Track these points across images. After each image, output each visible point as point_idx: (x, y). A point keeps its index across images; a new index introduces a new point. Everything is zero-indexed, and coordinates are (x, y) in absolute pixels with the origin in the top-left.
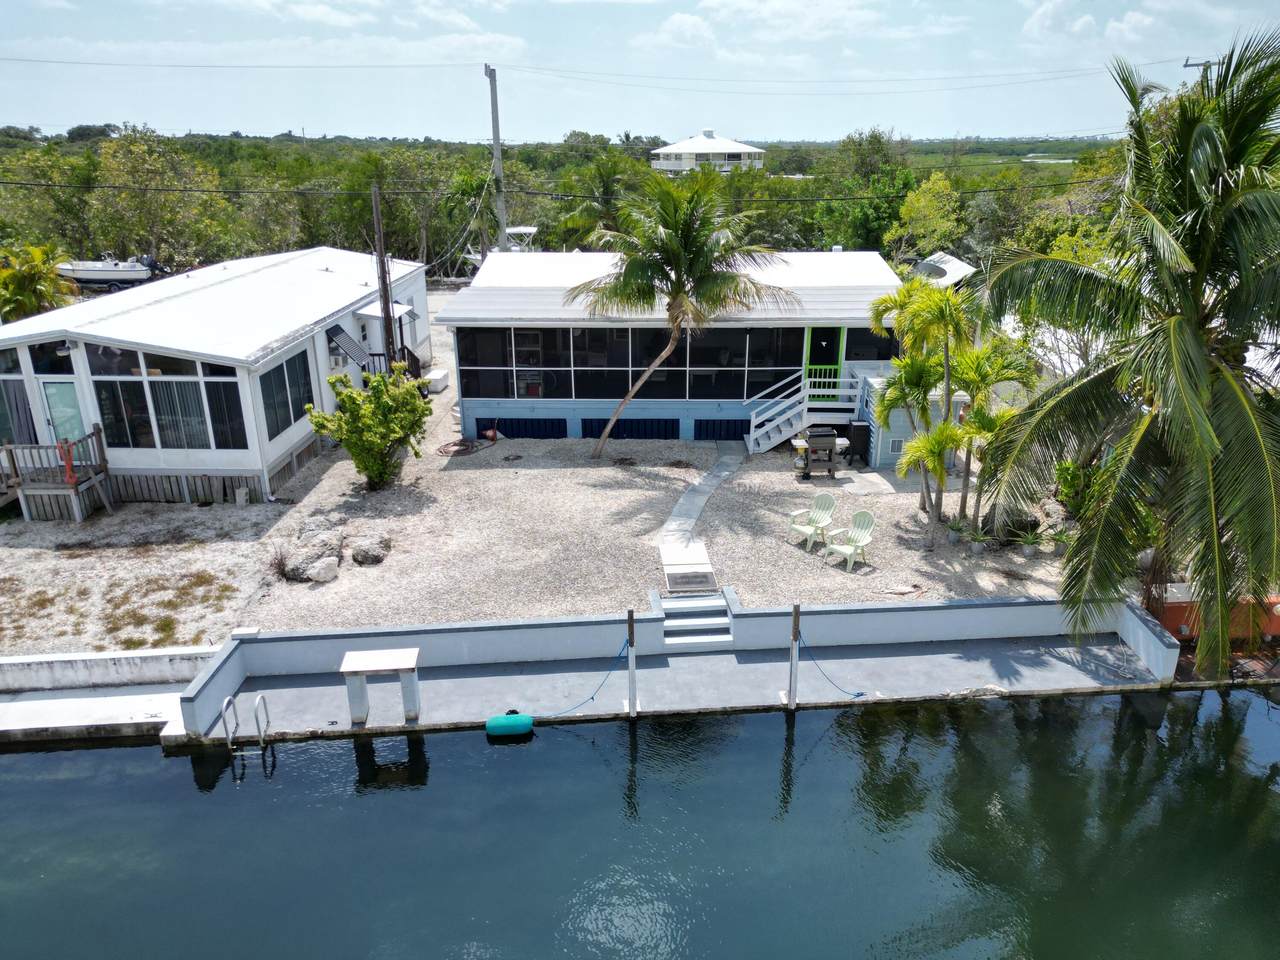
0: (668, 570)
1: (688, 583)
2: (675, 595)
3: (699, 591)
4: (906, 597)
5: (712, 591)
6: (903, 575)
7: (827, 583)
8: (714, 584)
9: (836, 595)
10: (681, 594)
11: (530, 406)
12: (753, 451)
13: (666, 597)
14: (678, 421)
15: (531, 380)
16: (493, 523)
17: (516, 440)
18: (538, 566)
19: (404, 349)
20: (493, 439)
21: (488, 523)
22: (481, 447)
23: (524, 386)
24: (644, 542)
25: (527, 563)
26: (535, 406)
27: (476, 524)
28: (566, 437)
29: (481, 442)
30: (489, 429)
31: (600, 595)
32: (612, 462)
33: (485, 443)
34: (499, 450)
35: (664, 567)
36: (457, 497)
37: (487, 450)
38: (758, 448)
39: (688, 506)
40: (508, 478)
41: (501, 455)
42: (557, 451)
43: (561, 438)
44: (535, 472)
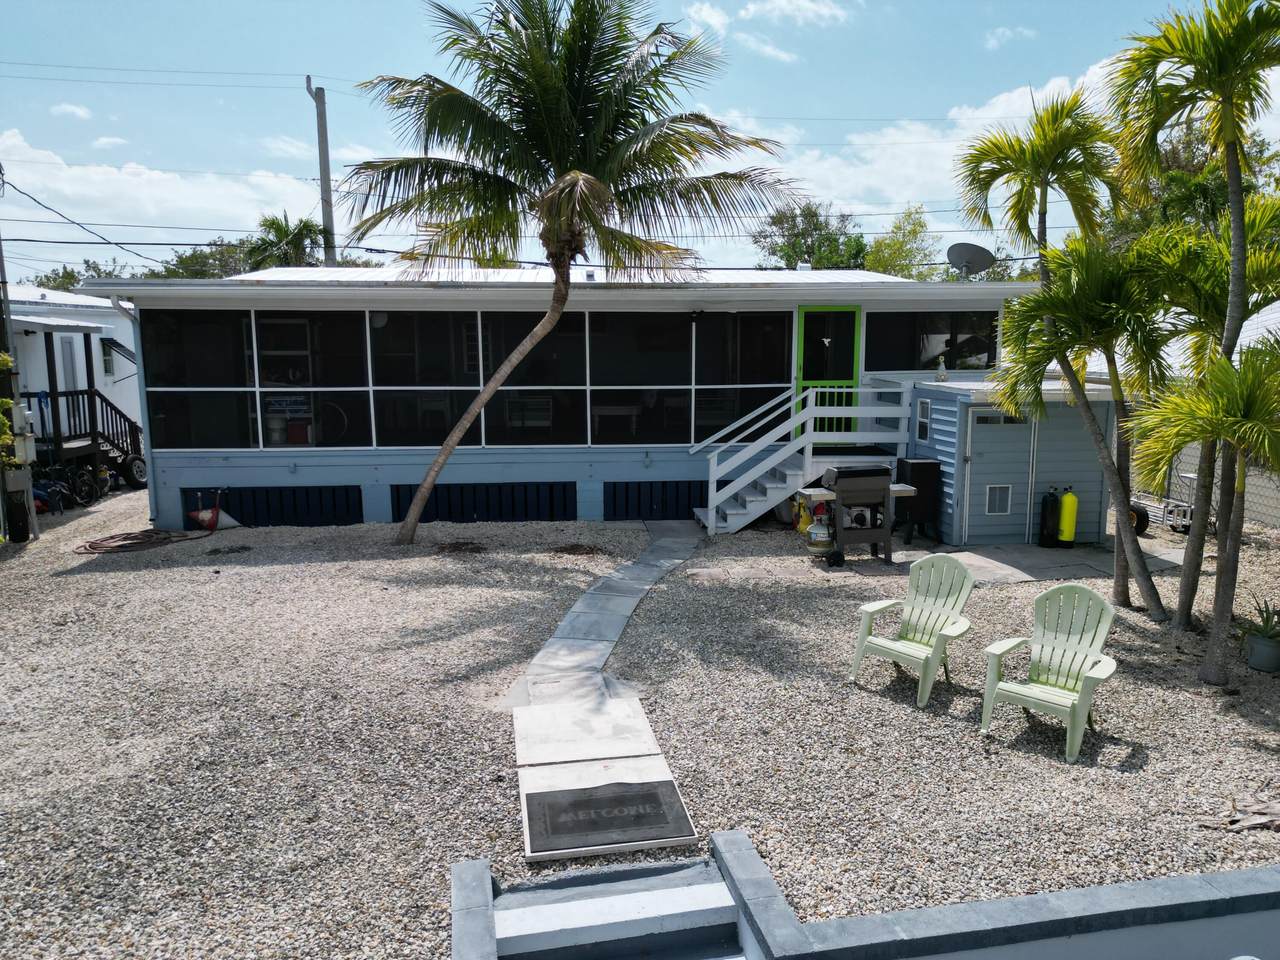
0: (532, 782)
1: (594, 825)
2: (550, 875)
3: (634, 855)
5: (676, 850)
8: (682, 825)
10: (573, 871)
11: (291, 462)
12: (717, 527)
13: (513, 889)
14: (573, 484)
15: (291, 411)
16: (70, 672)
17: (261, 529)
18: (100, 789)
19: (92, 393)
20: (212, 527)
21: (58, 672)
22: (185, 538)
23: (276, 424)
24: (471, 702)
25: (68, 784)
26: (298, 461)
27: (20, 677)
28: (362, 522)
29: (189, 533)
30: (205, 508)
31: (262, 897)
32: (435, 549)
33: (197, 533)
34: (210, 542)
35: (521, 771)
36: (35, 620)
37: (187, 544)
38: (724, 525)
39: (594, 617)
40: (192, 582)
41: (209, 548)
42: (333, 539)
43: (351, 524)
44: (262, 570)
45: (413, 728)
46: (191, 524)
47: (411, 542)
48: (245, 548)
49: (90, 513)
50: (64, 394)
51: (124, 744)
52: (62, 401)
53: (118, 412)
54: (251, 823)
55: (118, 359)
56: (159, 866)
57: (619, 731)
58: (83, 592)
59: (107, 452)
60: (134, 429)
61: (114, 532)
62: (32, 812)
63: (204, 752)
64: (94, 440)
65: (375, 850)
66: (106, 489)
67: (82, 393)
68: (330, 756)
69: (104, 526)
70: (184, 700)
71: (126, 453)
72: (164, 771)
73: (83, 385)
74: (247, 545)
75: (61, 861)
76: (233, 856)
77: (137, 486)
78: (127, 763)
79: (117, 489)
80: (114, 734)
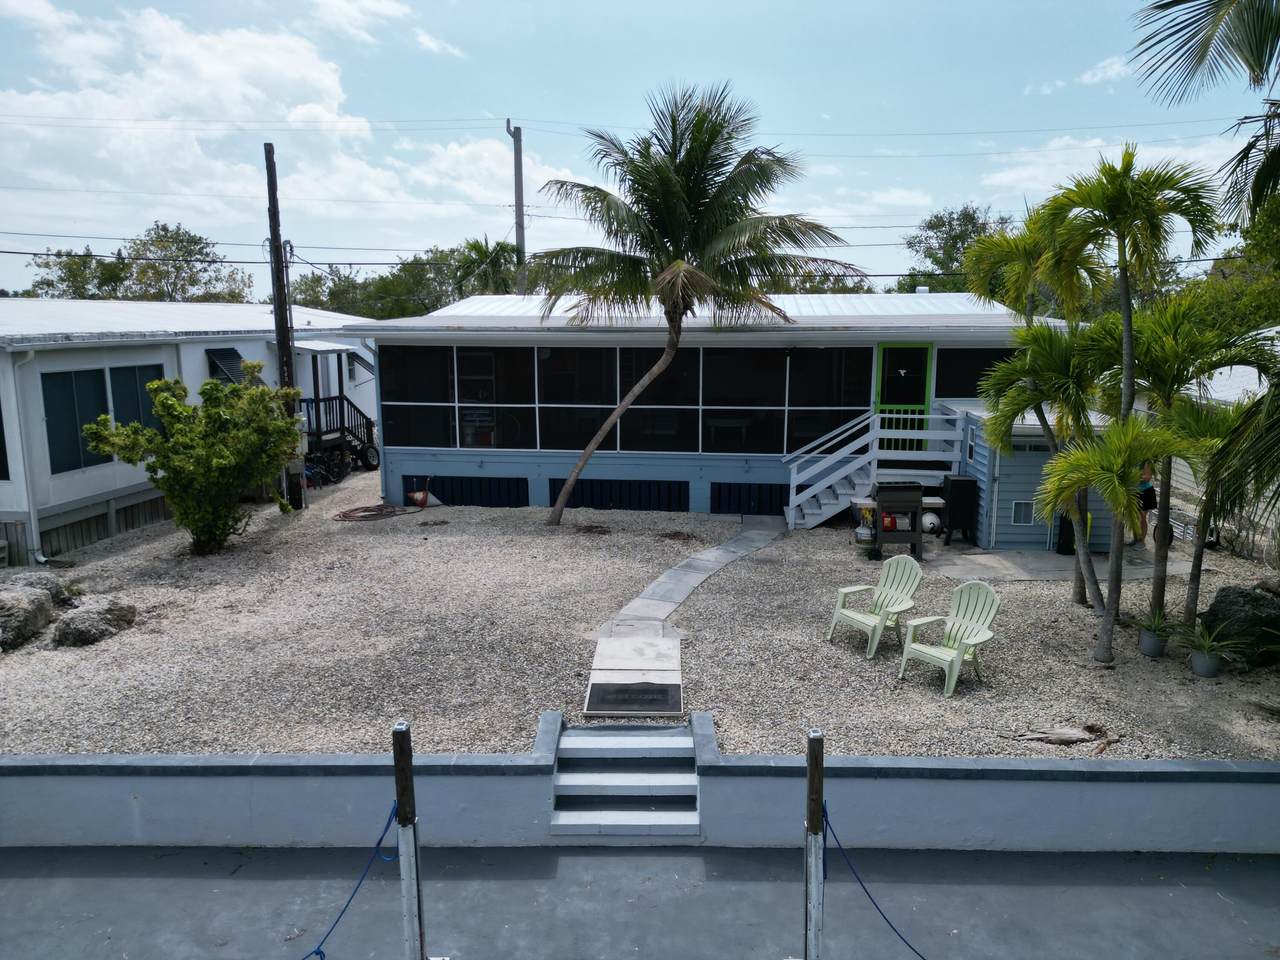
0: (597, 678)
1: (625, 702)
2: (595, 723)
3: (643, 718)
4: (1074, 749)
5: (669, 719)
6: (1060, 708)
7: (905, 716)
8: (678, 706)
9: (922, 737)
10: (609, 722)
11: (478, 459)
12: (795, 524)
13: (574, 728)
14: (686, 484)
15: (480, 421)
16: (339, 598)
17: (456, 507)
18: (362, 661)
19: (342, 398)
20: (423, 504)
21: (332, 598)
22: (404, 512)
23: (469, 431)
24: (574, 632)
25: (345, 657)
26: (484, 459)
27: (312, 599)
28: (528, 505)
29: (406, 508)
30: (418, 491)
31: (444, 716)
32: (575, 530)
33: (411, 509)
34: (422, 516)
35: (592, 672)
36: (315, 565)
37: (406, 516)
38: (802, 522)
39: (671, 586)
40: (409, 545)
41: (421, 520)
42: (505, 518)
43: (519, 506)
44: (454, 539)
45: (535, 645)
46: (409, 502)
47: (558, 523)
48: (444, 523)
49: (339, 490)
50: (324, 400)
51: (373, 640)
52: (322, 405)
53: (359, 411)
54: (440, 683)
55: (359, 369)
56: (394, 698)
57: (660, 656)
58: (342, 548)
59: (350, 442)
60: (369, 424)
61: (358, 505)
62: (329, 669)
63: (416, 647)
64: (342, 433)
65: (504, 702)
66: (349, 470)
67: (335, 398)
68: (486, 655)
69: (349, 500)
70: (405, 618)
71: (362, 442)
72: (395, 654)
73: (335, 392)
74: (446, 520)
75: (346, 691)
76: (430, 697)
77: (371, 468)
78: (375, 649)
79: (356, 469)
80: (366, 634)
